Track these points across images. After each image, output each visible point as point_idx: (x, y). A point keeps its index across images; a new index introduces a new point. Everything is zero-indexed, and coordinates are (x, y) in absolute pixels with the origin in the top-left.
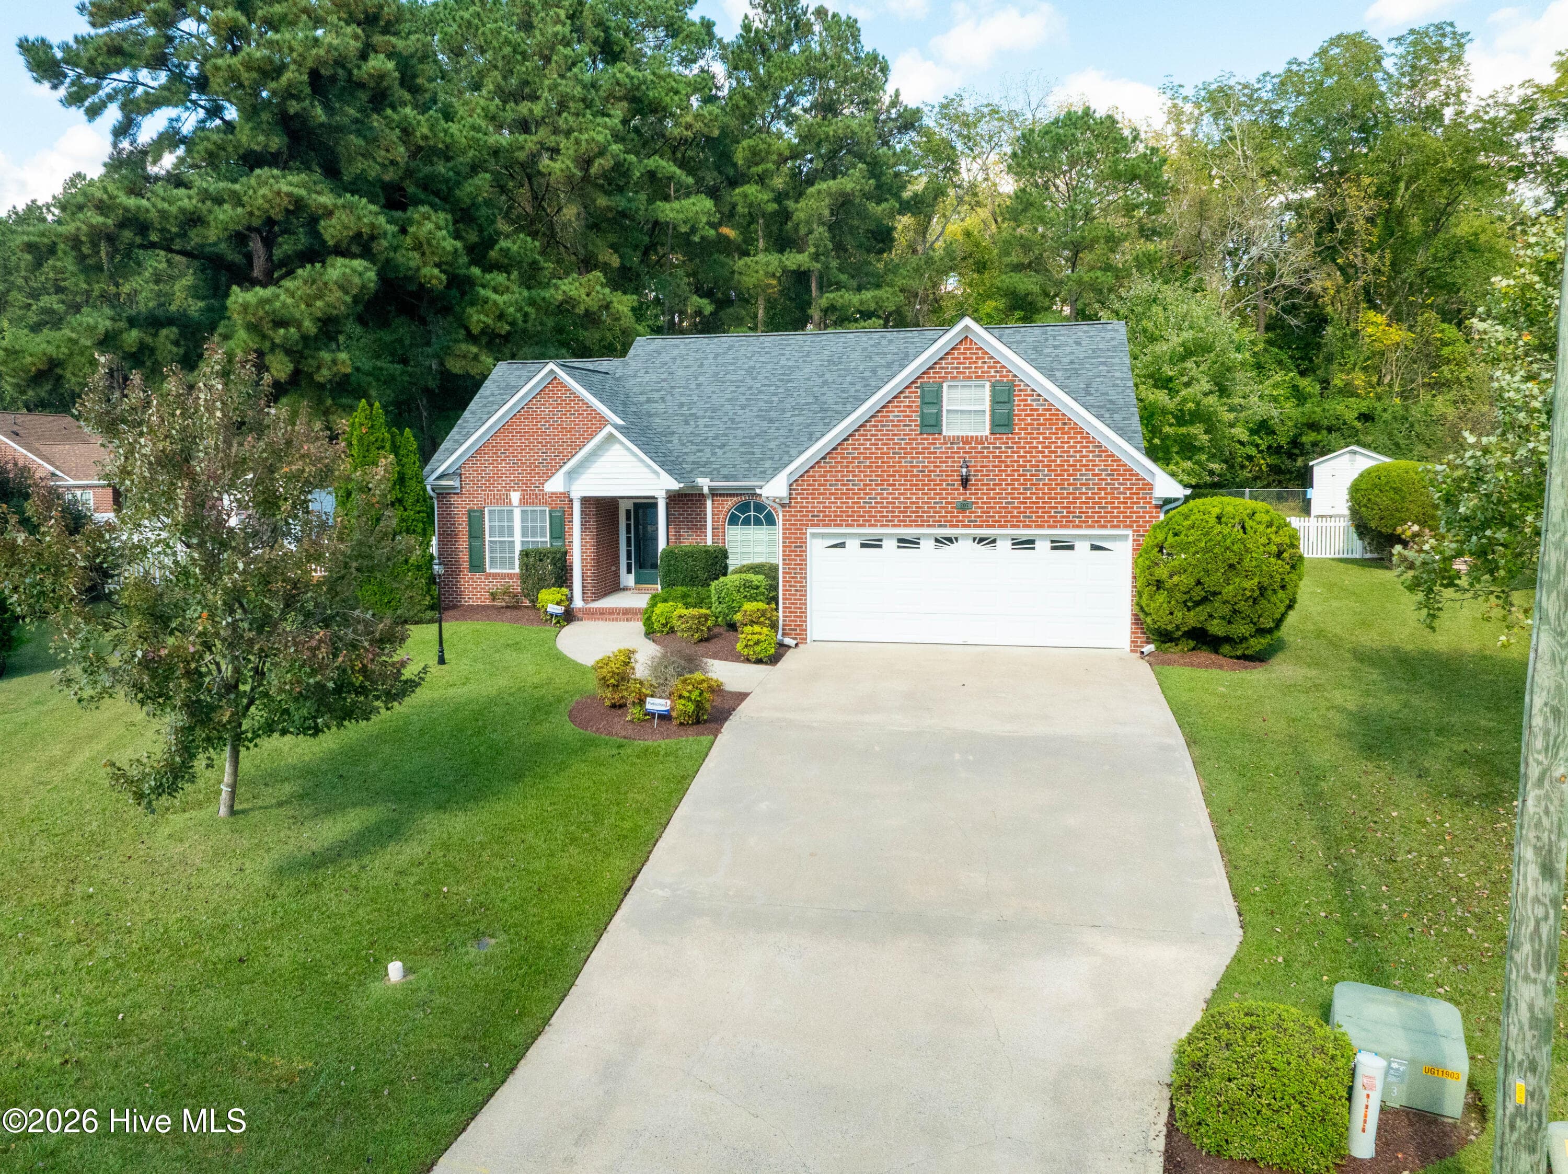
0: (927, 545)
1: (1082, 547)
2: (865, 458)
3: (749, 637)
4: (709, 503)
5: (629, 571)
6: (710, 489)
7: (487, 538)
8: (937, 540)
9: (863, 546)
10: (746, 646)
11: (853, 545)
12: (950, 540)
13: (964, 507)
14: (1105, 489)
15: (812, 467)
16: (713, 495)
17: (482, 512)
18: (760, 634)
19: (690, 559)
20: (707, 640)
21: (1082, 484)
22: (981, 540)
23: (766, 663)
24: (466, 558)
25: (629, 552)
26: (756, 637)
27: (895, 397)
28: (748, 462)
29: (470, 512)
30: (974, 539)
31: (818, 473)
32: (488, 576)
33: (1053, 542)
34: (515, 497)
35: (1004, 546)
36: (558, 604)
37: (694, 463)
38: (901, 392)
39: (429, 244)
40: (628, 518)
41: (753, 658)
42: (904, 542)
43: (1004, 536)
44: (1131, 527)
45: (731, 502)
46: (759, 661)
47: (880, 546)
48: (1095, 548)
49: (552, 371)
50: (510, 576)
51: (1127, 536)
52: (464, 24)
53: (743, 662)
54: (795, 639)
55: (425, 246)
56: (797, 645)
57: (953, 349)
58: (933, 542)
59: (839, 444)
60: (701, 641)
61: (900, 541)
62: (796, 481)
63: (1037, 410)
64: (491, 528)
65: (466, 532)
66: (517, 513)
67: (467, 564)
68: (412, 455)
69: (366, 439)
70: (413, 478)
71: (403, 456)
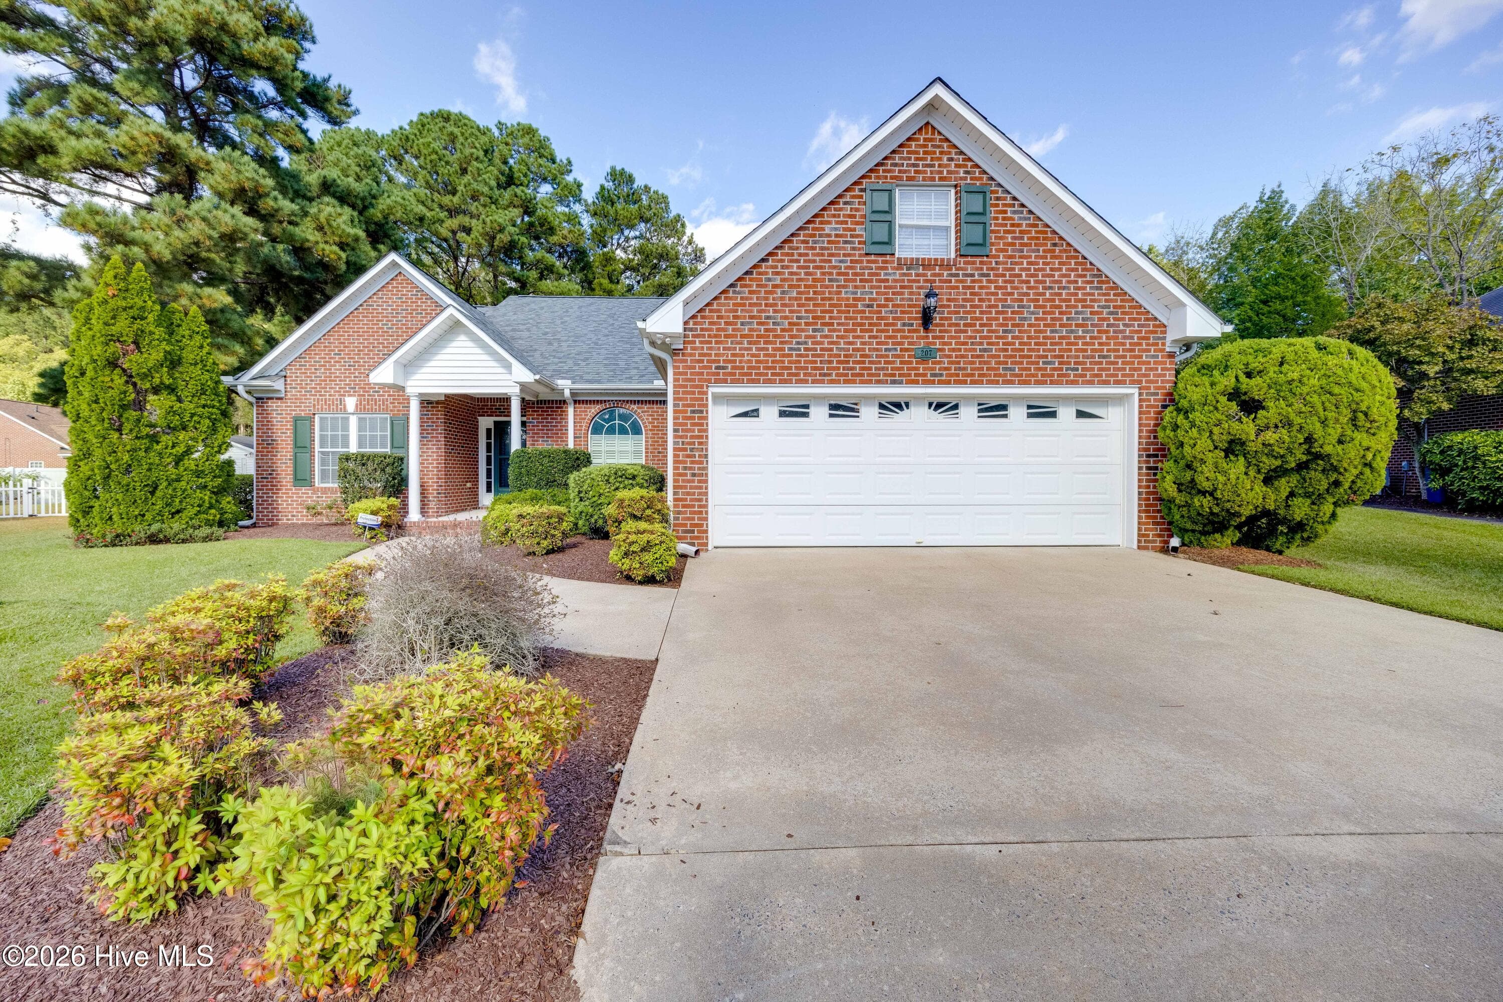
0: (869, 413)
1: (1066, 413)
2: (790, 286)
3: (633, 538)
4: (571, 410)
5: (489, 490)
6: (573, 394)
7: (317, 449)
8: (882, 406)
9: (782, 414)
10: (626, 554)
11: (769, 413)
12: (898, 406)
13: (926, 355)
14: (1107, 332)
15: (715, 298)
16: (575, 402)
17: (311, 419)
18: (652, 533)
19: (546, 460)
20: (561, 550)
21: (1077, 325)
22: (939, 406)
23: (660, 583)
24: (290, 470)
25: (489, 472)
26: (645, 537)
27: (832, 203)
28: (613, 371)
29: (296, 420)
30: (930, 405)
31: (725, 307)
32: (316, 491)
33: (1029, 407)
34: (351, 403)
35: (968, 413)
36: (374, 513)
37: (554, 370)
38: (840, 196)
39: (330, 226)
40: (489, 437)
41: (639, 574)
42: (840, 409)
43: (969, 398)
44: (1140, 382)
45: (594, 409)
46: (650, 580)
47: (805, 415)
48: (1081, 414)
49: (394, 264)
51: (1128, 396)
52: (404, 138)
53: (618, 581)
54: (693, 544)
55: (326, 227)
56: (697, 552)
57: (909, 139)
58: (876, 409)
59: (755, 267)
60: (550, 552)
61: (834, 407)
62: (693, 317)
63: (1019, 225)
64: (322, 438)
65: (290, 441)
66: (353, 421)
67: (290, 478)
68: (198, 338)
69: (112, 303)
70: (196, 364)
71: (183, 336)
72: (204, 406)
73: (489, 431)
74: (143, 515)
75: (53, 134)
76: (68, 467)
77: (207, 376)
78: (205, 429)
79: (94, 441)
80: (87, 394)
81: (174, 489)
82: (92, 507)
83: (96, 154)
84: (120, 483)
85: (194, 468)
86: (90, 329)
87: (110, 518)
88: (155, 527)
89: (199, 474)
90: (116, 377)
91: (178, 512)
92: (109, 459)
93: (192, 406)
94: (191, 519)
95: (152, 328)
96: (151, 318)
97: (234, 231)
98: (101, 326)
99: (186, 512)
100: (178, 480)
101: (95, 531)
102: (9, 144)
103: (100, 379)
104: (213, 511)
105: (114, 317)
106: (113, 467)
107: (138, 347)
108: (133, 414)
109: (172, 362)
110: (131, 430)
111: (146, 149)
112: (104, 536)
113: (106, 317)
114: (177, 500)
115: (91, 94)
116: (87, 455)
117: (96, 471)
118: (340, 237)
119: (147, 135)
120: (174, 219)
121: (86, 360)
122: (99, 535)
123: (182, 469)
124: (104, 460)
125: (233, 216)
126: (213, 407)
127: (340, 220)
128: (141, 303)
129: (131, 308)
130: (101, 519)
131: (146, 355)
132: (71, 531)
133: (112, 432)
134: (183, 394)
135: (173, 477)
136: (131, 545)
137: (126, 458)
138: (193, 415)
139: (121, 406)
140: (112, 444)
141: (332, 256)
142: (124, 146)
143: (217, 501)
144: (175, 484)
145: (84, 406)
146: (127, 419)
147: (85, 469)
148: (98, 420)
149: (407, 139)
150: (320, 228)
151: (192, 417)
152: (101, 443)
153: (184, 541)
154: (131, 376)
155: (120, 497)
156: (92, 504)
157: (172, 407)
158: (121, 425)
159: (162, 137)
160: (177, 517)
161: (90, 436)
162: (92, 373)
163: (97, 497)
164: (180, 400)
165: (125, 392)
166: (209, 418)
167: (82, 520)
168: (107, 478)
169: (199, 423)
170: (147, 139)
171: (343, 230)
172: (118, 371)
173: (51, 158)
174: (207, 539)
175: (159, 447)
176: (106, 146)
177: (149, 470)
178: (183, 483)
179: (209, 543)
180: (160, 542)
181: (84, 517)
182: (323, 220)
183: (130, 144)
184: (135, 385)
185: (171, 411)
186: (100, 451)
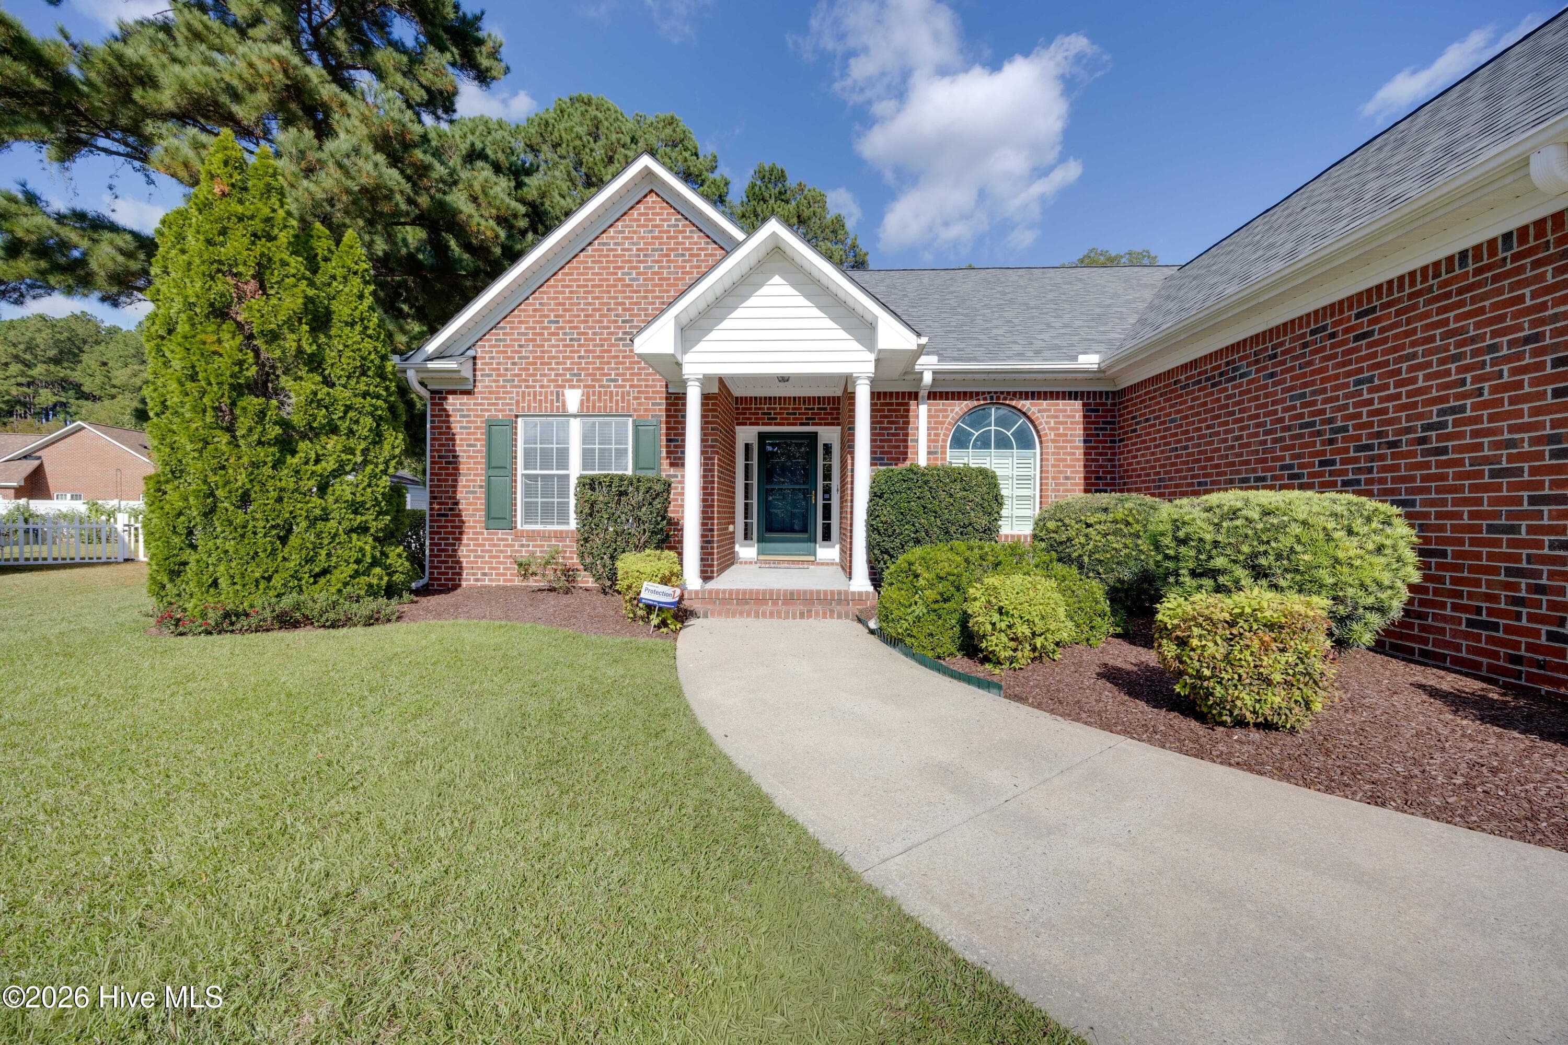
4: (923, 409)
5: (748, 536)
6: (934, 381)
7: (520, 470)
16: (930, 395)
17: (512, 424)
24: (481, 504)
25: (747, 508)
29: (491, 425)
32: (519, 536)
34: (573, 398)
36: (659, 582)
40: (747, 457)
45: (960, 407)
49: (648, 173)
50: (560, 536)
52: (541, 124)
64: (528, 453)
65: (481, 459)
66: (575, 427)
67: (481, 515)
68: (356, 281)
69: (220, 208)
70: (352, 324)
71: (334, 278)
72: (365, 395)
73: (747, 447)
74: (269, 579)
75: (152, 60)
76: (147, 494)
77: (368, 345)
78: (365, 433)
79: (189, 447)
80: (177, 364)
81: (318, 536)
82: (185, 564)
83: (206, 84)
84: (230, 523)
85: (350, 497)
86: (183, 252)
87: (215, 583)
88: (287, 602)
89: (356, 508)
90: (226, 336)
91: (325, 572)
92: (212, 479)
93: (348, 394)
94: (346, 584)
95: (285, 256)
96: (284, 237)
97: (378, 187)
98: (201, 245)
99: (336, 572)
100: (325, 518)
101: (189, 606)
102: (98, 73)
103: (199, 337)
104: (377, 570)
105: (223, 232)
106: (220, 493)
107: (262, 287)
108: (253, 402)
109: (315, 318)
110: (250, 430)
111: (267, 80)
112: (204, 615)
113: (211, 229)
114: (323, 552)
115: (201, 21)
116: (177, 473)
117: (192, 500)
118: (498, 209)
119: (269, 60)
120: (303, 164)
121: (177, 305)
122: (197, 612)
123: (331, 499)
124: (205, 482)
125: (376, 165)
126: (378, 397)
127: (497, 189)
128: (266, 211)
129: (252, 218)
130: (200, 584)
131: (274, 301)
132: (150, 603)
133: (218, 432)
134: (334, 373)
135: (318, 512)
136: (250, 630)
137: (242, 478)
138: (348, 408)
139: (233, 387)
140: (218, 454)
141: (489, 233)
142: (241, 77)
143: (383, 553)
144: (320, 525)
145: (173, 386)
146: (244, 409)
147: (173, 498)
148: (194, 409)
149: (547, 123)
150: (474, 199)
151: (346, 413)
152: (200, 452)
153: (334, 625)
154: (251, 337)
155: (230, 545)
156: (184, 557)
157: (315, 394)
158: (234, 418)
159: (288, 63)
160: (322, 581)
161: (182, 440)
162: (187, 327)
163: (194, 547)
164: (328, 382)
165: (240, 363)
166: (372, 414)
167: (168, 586)
168: (209, 513)
169: (357, 422)
170: (268, 67)
171: (502, 201)
172: (228, 326)
173: (151, 92)
174: (371, 621)
175: (296, 460)
176: (218, 76)
177: (280, 500)
178: (333, 524)
179: (377, 628)
180: (295, 625)
181: (172, 580)
182: (477, 187)
183: (247, 74)
184: (257, 352)
185: (314, 400)
186: (199, 465)
